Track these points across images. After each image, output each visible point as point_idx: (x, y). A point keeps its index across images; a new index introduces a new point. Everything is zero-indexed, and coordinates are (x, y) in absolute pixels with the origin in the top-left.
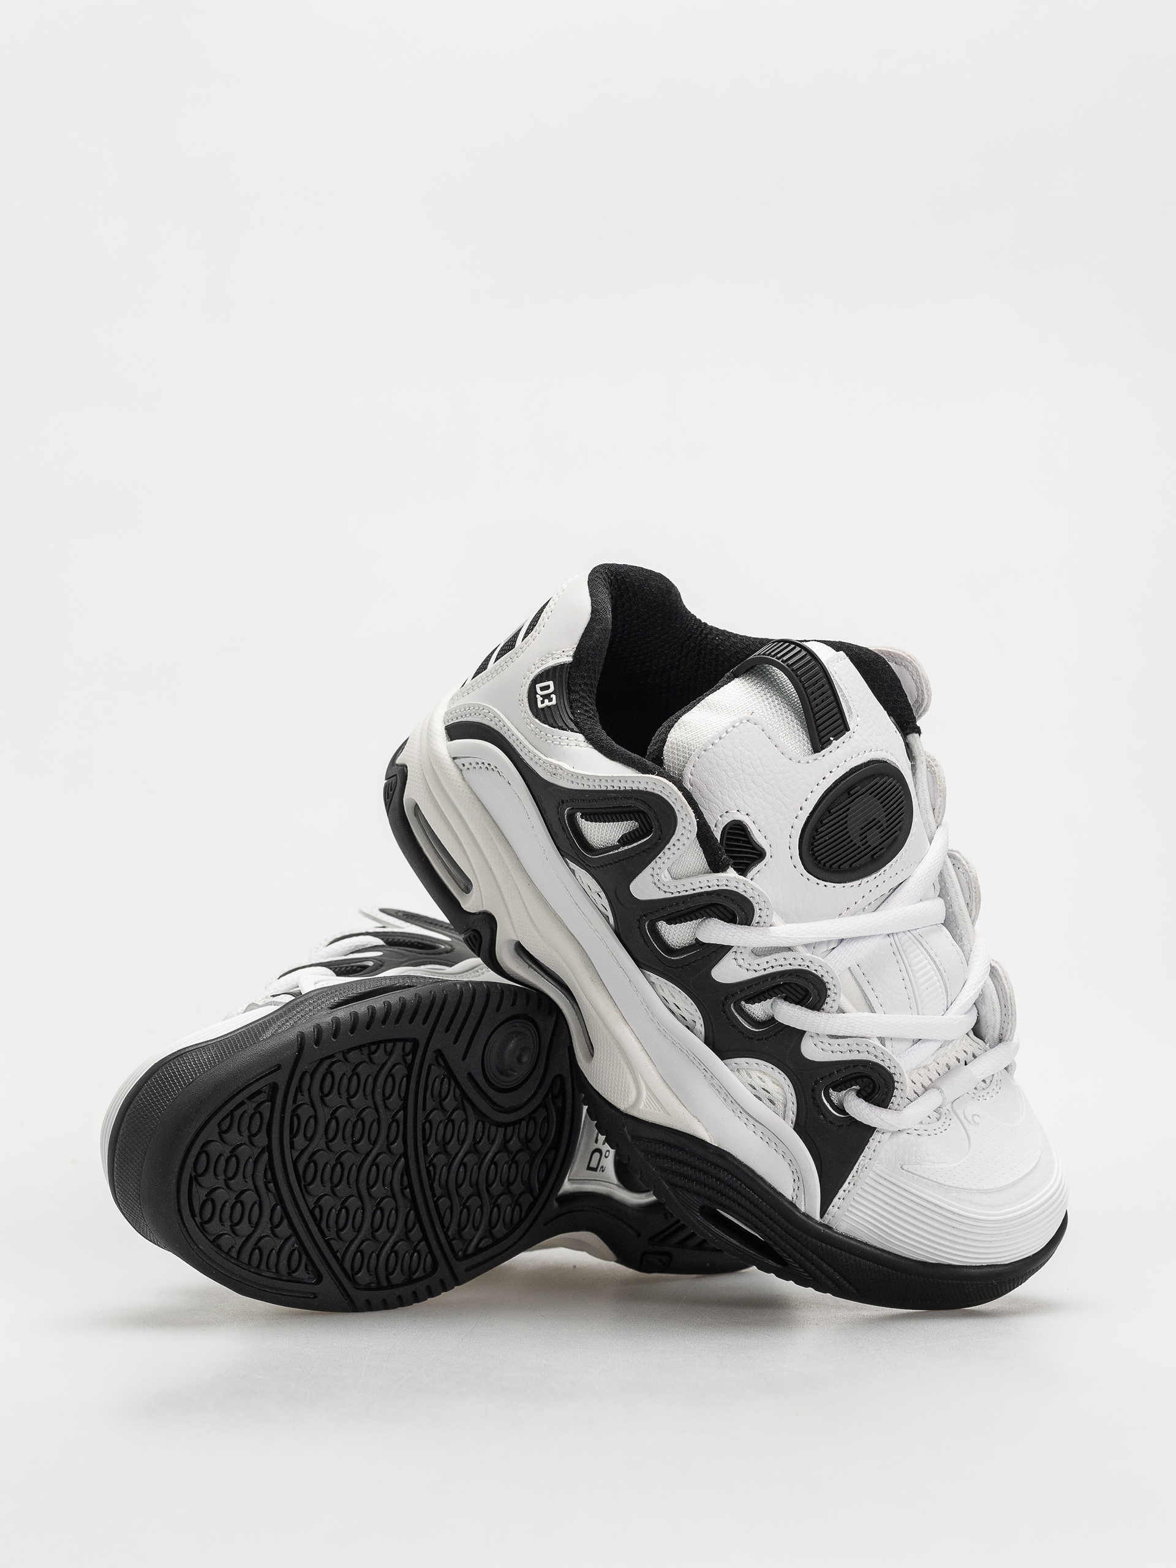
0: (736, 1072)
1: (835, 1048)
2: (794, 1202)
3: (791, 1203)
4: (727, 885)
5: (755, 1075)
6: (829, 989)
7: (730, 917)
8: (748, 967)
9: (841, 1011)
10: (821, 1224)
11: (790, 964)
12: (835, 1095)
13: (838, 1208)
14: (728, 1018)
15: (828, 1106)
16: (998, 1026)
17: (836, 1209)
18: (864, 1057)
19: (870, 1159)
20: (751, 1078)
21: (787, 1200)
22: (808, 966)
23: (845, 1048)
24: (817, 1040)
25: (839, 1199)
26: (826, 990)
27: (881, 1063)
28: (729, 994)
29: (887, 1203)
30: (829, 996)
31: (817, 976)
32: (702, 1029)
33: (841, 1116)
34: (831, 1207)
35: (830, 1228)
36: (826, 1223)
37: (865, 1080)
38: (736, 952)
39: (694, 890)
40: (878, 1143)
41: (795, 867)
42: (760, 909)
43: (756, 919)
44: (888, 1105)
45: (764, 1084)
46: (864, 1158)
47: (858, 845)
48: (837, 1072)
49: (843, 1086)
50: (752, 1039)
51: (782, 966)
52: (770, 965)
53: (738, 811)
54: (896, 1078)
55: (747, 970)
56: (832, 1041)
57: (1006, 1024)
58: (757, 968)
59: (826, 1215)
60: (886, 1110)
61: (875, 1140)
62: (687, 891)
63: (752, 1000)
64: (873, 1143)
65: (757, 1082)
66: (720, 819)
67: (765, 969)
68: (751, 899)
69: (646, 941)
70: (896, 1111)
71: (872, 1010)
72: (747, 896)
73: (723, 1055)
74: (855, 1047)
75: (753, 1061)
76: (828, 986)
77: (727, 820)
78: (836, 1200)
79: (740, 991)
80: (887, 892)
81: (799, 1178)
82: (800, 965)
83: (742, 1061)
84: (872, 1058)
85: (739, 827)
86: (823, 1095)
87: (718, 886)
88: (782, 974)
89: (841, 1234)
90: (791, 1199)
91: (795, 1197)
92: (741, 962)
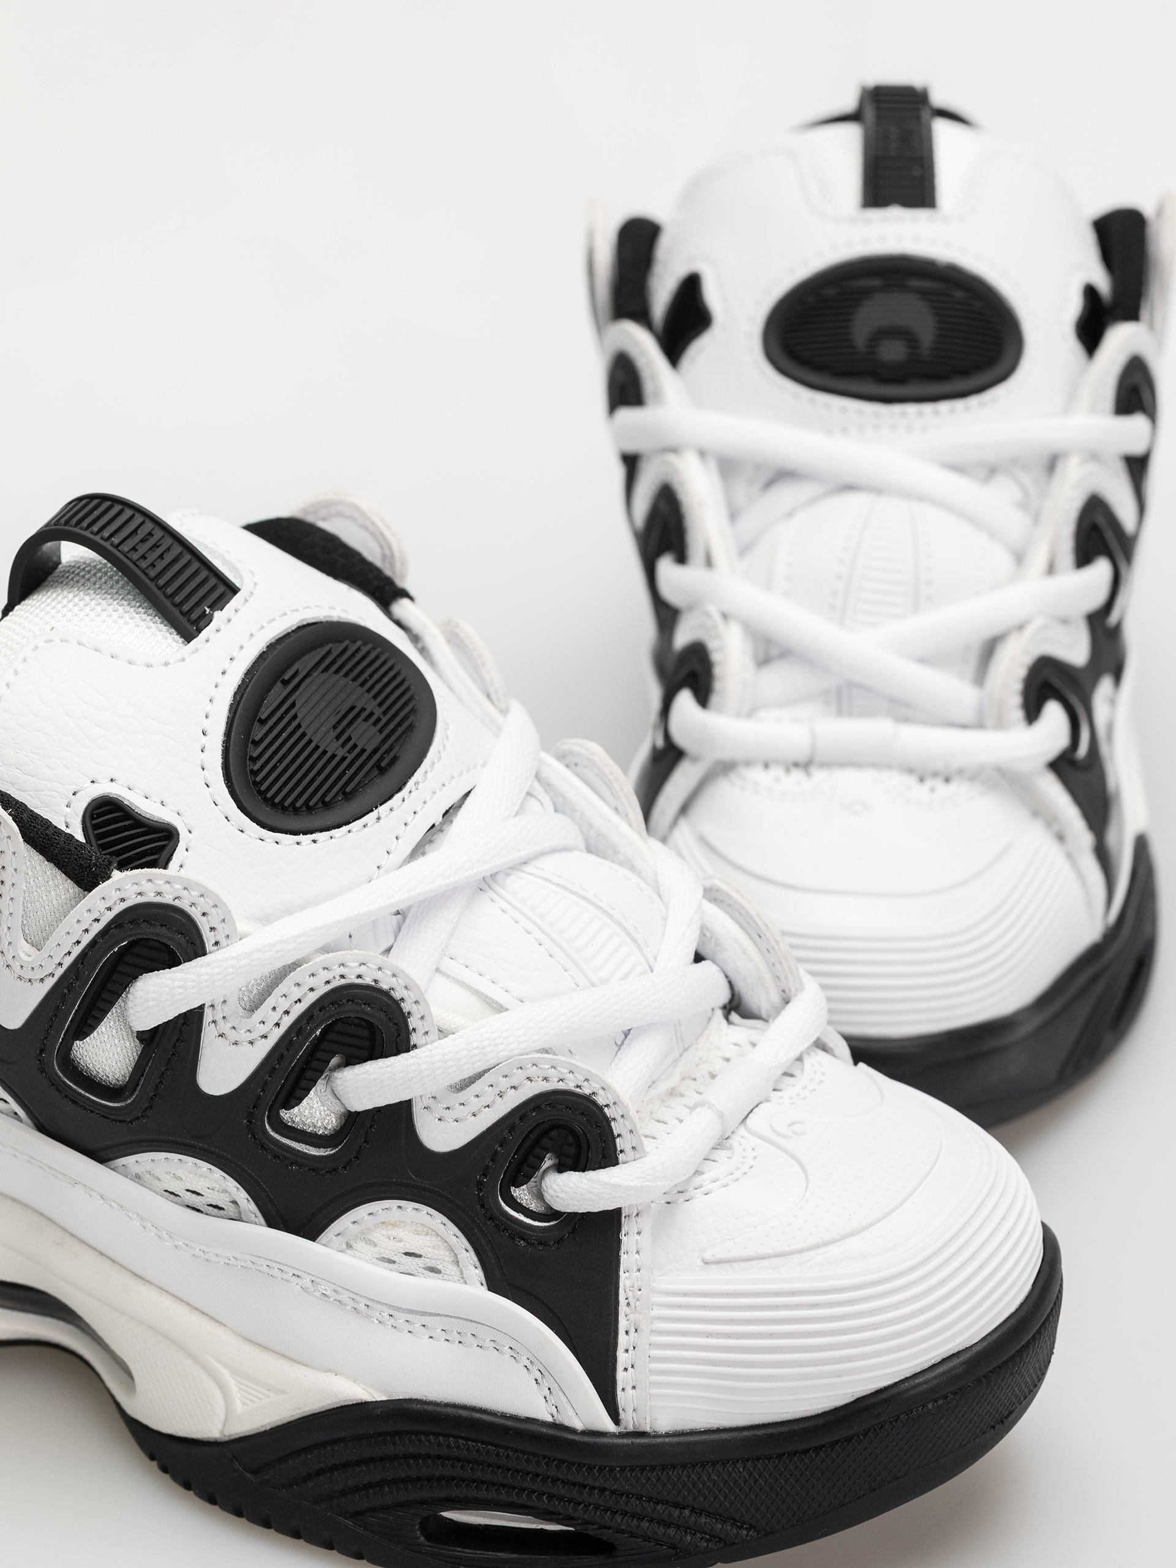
0: (348, 1251)
1: (475, 1104)
2: (558, 1422)
3: (554, 1425)
4: (123, 900)
5: (378, 1236)
6: (402, 999)
7: (166, 957)
8: (250, 1037)
9: (443, 1033)
10: (622, 1435)
11: (312, 990)
12: (522, 1194)
13: (634, 1387)
14: (276, 1157)
15: (521, 1217)
16: (767, 976)
17: (630, 1391)
18: (528, 1091)
19: (639, 1270)
20: (375, 1245)
21: (544, 1424)
22: (342, 977)
23: (490, 1095)
24: (439, 1109)
25: (626, 1369)
26: (396, 1004)
27: (561, 1086)
28: (249, 1108)
29: (710, 1335)
30: (409, 1013)
31: (367, 987)
32: (252, 1207)
33: (552, 1223)
34: (619, 1393)
35: (643, 1434)
36: (631, 1428)
37: (554, 1133)
38: (214, 1022)
39: (78, 942)
40: (637, 1237)
41: (242, 831)
42: (204, 914)
43: (209, 938)
44: (617, 1158)
45: (401, 1245)
46: (627, 1274)
47: (340, 755)
48: (501, 1146)
49: (526, 1168)
50: (335, 1170)
51: (300, 1000)
52: (280, 1011)
53: (93, 782)
54: (601, 1100)
55: (251, 1043)
56: (462, 1096)
57: (778, 966)
58: (263, 1030)
59: (622, 1415)
60: (619, 1166)
61: (631, 1233)
62: (69, 953)
63: (294, 1095)
64: (628, 1242)
65: (391, 1248)
66: (68, 810)
67: (277, 1025)
68: (177, 903)
69: (75, 1100)
70: (637, 1162)
71: (500, 1009)
72: (168, 899)
73: (311, 1229)
74: (504, 1084)
75: (360, 1213)
76: (397, 995)
77: (81, 804)
78: (620, 1375)
79: (263, 1090)
80: (438, 819)
81: (544, 1374)
82: (328, 982)
83: (344, 1223)
84: (541, 1087)
85: (107, 808)
86: (503, 1204)
87: (109, 909)
88: (308, 1016)
89: (667, 1435)
90: (550, 1419)
91: (554, 1411)
92: (232, 1035)
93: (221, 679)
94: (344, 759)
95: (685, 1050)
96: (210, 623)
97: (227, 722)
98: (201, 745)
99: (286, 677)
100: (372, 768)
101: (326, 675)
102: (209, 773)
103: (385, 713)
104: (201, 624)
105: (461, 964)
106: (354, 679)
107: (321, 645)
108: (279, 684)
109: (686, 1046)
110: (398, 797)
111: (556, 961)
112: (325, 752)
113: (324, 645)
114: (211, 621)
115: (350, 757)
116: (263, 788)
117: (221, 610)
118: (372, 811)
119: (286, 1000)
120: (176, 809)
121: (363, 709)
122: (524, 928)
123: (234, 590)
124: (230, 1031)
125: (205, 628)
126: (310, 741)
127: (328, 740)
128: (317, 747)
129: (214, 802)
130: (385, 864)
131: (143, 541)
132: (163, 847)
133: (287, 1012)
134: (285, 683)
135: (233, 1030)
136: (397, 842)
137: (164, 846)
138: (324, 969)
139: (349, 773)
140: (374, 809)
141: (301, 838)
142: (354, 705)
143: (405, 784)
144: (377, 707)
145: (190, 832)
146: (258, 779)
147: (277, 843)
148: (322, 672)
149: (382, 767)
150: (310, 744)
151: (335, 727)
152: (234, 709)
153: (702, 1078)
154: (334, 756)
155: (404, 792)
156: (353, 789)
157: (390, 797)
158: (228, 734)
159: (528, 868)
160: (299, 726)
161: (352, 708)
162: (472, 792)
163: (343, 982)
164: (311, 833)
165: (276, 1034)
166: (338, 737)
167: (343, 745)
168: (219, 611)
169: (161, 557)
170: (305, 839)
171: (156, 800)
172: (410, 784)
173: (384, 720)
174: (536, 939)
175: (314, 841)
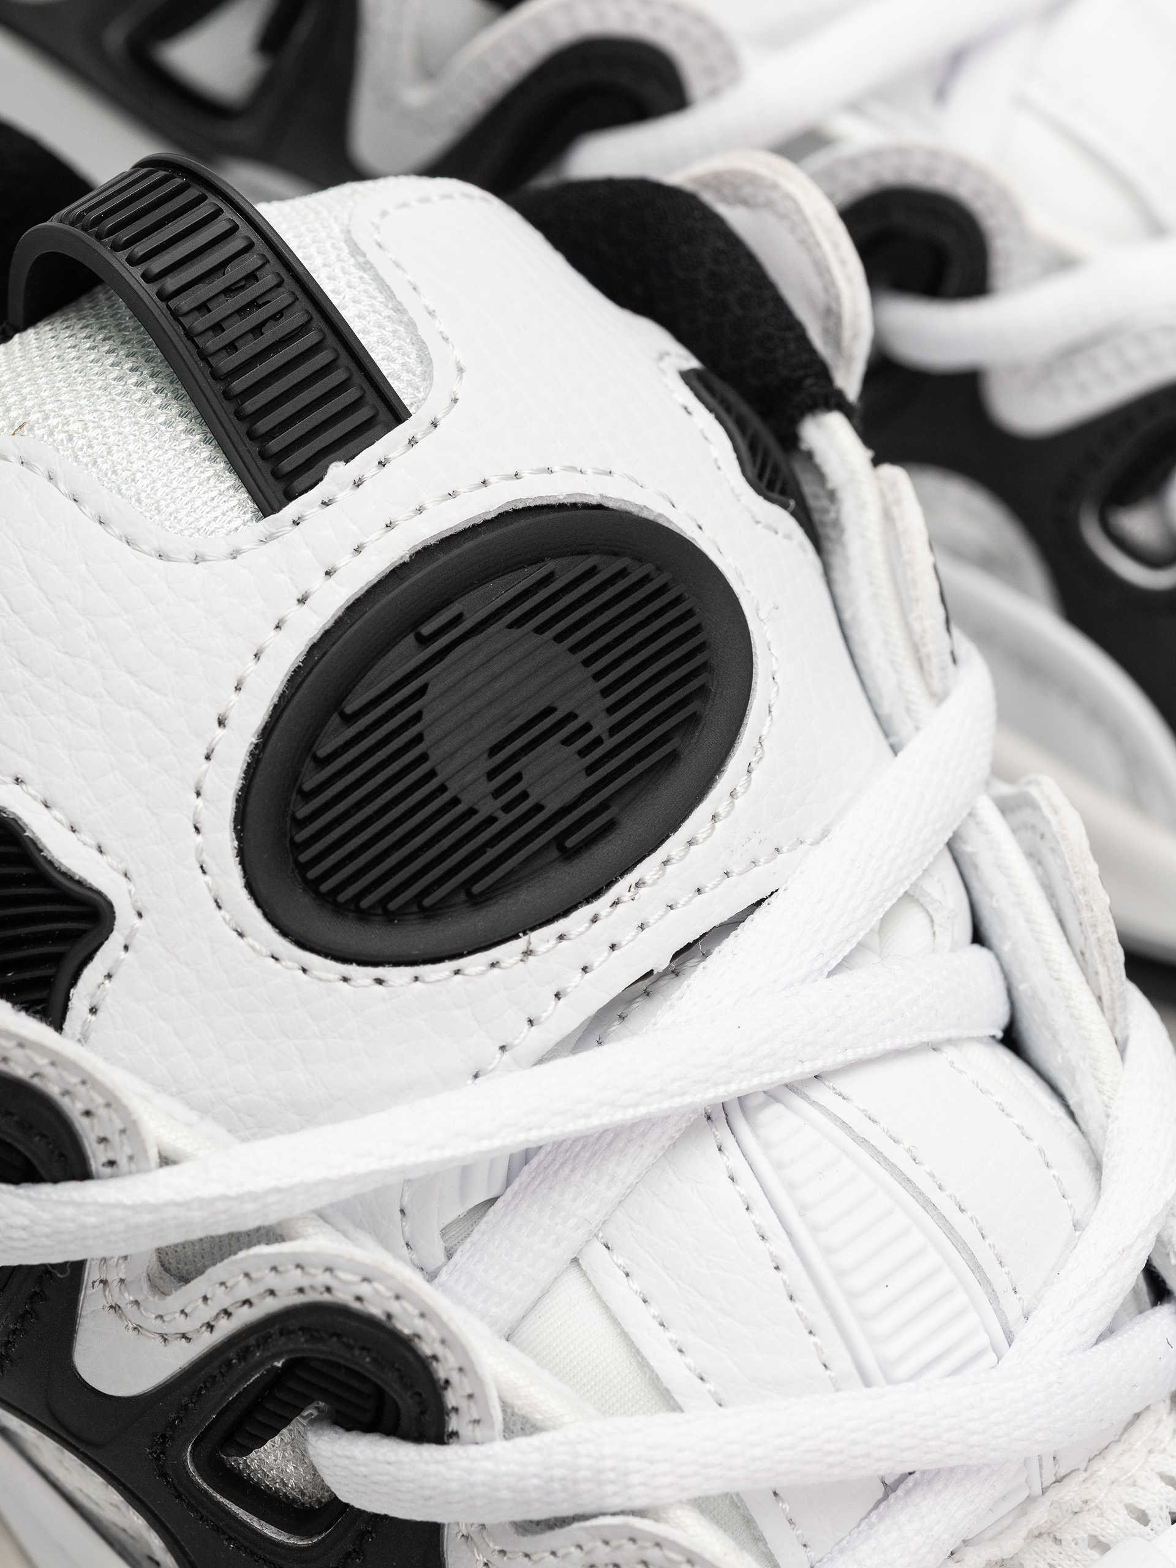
93: (293, 611)
94: (491, 820)
95: (1057, 1481)
96: (316, 484)
97: (275, 706)
98: (206, 745)
99: (426, 630)
100: (549, 843)
101: (517, 633)
102: (206, 807)
103: (613, 730)
104: (299, 483)
105: (619, 1266)
106: (574, 649)
107: (538, 560)
108: (410, 639)
109: (1062, 1472)
110: (585, 912)
111: (797, 1311)
112: (455, 801)
113: (543, 560)
114: (321, 479)
115: (505, 819)
116: (304, 857)
117: (347, 462)
118: (516, 937)
119: (226, 1294)
120: (122, 867)
121: (571, 716)
122: (755, 1225)
123: (397, 414)
124: (129, 1306)
125: (300, 494)
126: (432, 774)
127: (469, 778)
128: (442, 789)
129: (202, 867)
130: (519, 1044)
131: (229, 291)
132: (79, 935)
133: (227, 1313)
134: (424, 641)
135: (135, 1307)
136: (556, 1004)
137: (83, 933)
138: (298, 1266)
139: (492, 853)
140: (521, 934)
141: (352, 970)
142: (555, 705)
143: (610, 884)
144: (604, 714)
145: (140, 915)
146: (300, 837)
147: (304, 970)
148: (510, 626)
149: (565, 847)
150: (432, 779)
151: (493, 751)
152: (297, 679)
153: (1073, 1544)
154: (472, 812)
155: (601, 905)
156: (489, 888)
157: (566, 913)
158: (267, 732)
159: (821, 1094)
160: (419, 738)
161: (550, 710)
162: (764, 904)
163: (326, 1297)
164: (375, 964)
165: (206, 1342)
166: (491, 775)
167: (497, 793)
168: (342, 464)
169: (257, 330)
170: (362, 974)
171: (89, 840)
172: (619, 889)
173: (609, 744)
174: (771, 1254)
175: (379, 981)
